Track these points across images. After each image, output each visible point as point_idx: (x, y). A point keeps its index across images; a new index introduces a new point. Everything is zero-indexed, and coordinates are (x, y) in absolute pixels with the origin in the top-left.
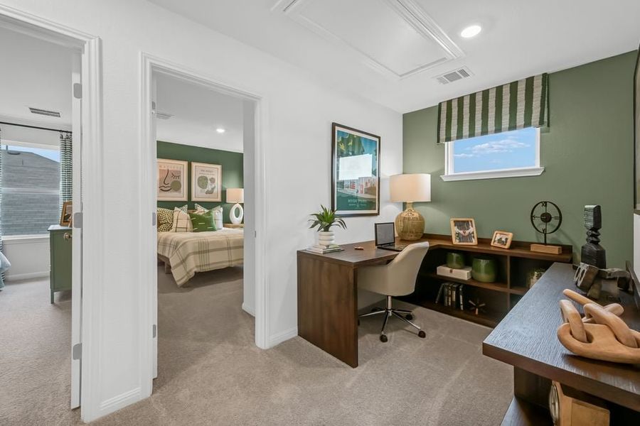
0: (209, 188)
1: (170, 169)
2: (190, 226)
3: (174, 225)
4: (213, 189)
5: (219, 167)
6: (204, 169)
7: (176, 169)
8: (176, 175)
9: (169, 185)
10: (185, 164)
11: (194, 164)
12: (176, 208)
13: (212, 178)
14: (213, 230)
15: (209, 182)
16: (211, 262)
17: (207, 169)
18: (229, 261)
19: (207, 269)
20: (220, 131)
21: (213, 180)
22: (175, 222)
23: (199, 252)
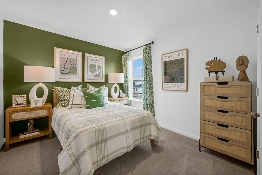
0: (97, 72)
1: (68, 57)
2: (83, 102)
3: (71, 102)
4: (99, 73)
5: (104, 58)
6: (93, 58)
7: (73, 57)
8: (73, 62)
9: (68, 70)
10: (80, 54)
11: (86, 55)
12: (72, 87)
13: (99, 66)
14: (102, 105)
15: (97, 68)
16: (109, 152)
17: (96, 59)
18: (127, 147)
19: (104, 162)
20: (113, 12)
21: (99, 67)
22: (71, 99)
23: (96, 144)
